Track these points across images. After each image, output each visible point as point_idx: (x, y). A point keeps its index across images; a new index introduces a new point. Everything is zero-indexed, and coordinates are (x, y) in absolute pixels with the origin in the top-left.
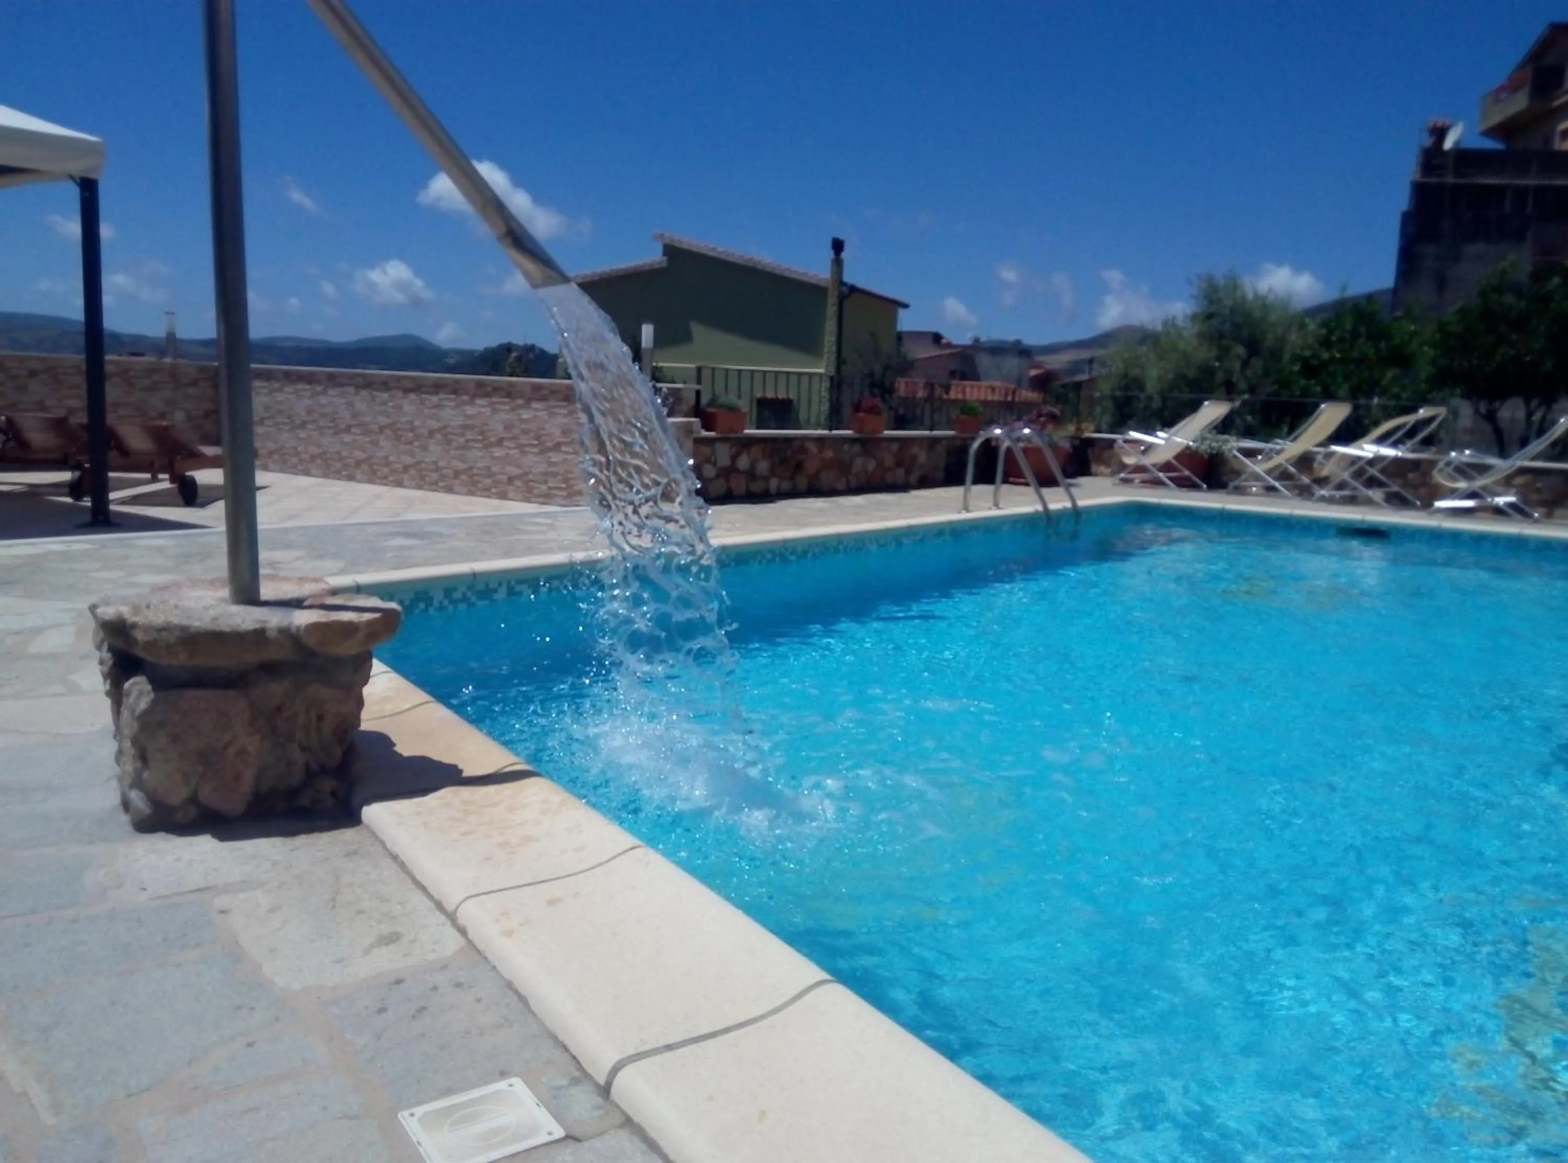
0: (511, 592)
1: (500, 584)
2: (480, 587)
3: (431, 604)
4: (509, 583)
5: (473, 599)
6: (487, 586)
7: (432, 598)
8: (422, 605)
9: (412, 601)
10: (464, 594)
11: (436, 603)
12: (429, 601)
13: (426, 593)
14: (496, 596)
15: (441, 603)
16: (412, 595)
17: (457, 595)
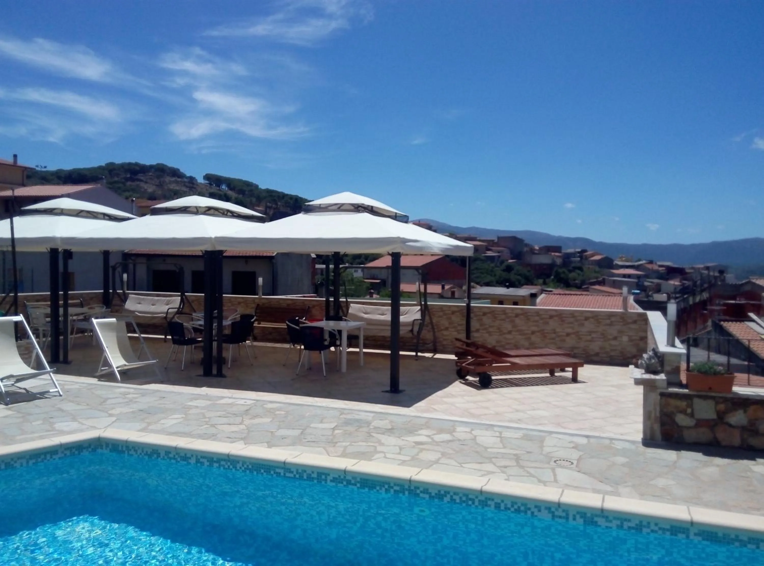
0: (198, 461)
1: (192, 456)
2: (183, 454)
3: (160, 457)
4: (197, 456)
5: (179, 459)
6: (186, 455)
7: (160, 454)
8: (155, 456)
9: (151, 452)
10: (174, 456)
11: (162, 457)
12: (159, 455)
13: (157, 450)
14: (190, 461)
15: (164, 457)
16: (151, 450)
17: (171, 455)
